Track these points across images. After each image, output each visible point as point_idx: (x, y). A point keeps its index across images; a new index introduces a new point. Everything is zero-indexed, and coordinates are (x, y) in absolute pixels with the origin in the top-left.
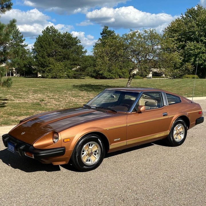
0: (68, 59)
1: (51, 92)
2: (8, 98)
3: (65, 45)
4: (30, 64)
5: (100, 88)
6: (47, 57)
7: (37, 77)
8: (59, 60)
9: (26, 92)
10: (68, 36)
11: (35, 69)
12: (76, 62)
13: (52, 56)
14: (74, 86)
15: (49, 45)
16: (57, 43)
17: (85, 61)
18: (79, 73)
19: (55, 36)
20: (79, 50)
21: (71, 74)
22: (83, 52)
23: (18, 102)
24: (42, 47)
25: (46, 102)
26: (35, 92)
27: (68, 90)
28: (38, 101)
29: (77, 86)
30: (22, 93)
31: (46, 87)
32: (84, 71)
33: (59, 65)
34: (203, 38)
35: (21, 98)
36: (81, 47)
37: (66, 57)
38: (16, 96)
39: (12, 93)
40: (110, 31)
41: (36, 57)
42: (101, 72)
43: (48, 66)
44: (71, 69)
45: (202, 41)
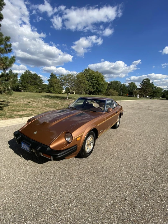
0: (36, 85)
1: (32, 98)
2: (9, 101)
3: (35, 79)
4: (18, 86)
5: (54, 97)
6: (26, 83)
7: (21, 91)
8: (32, 85)
9: (19, 98)
10: (36, 75)
11: (20, 88)
12: (40, 86)
13: (29, 83)
14: (42, 96)
15: (27, 78)
16: (31, 78)
17: (44, 86)
18: (41, 91)
19: (30, 74)
20: (41, 81)
21: (38, 91)
22: (43, 82)
23: (15, 103)
24: (24, 79)
25: (31, 103)
26: (24, 98)
27: (40, 97)
28: (27, 103)
29: (44, 96)
30: (17, 99)
31: (29, 96)
32: (43, 90)
33: (33, 87)
34: (90, 80)
35: (17, 101)
36: (42, 80)
37: (35, 84)
38: (13, 100)
39: (11, 98)
40: (54, 75)
41: (21, 83)
42: (51, 91)
43: (27, 87)
44: (38, 89)
45: (90, 81)
